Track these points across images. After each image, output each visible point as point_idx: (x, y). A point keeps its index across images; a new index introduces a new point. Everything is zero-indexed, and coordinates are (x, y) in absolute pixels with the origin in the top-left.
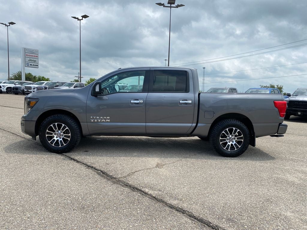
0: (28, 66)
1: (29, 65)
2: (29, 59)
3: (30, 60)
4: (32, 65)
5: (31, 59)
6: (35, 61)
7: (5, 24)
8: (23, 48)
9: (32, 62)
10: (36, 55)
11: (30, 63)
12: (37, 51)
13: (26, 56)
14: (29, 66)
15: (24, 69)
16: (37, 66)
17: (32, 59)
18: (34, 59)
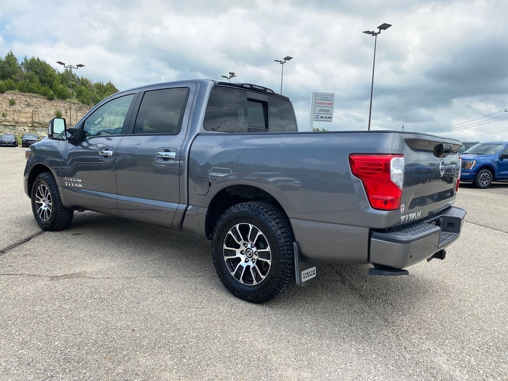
0: (318, 119)
1: (320, 117)
2: (319, 108)
3: (322, 110)
4: (323, 117)
5: (322, 108)
6: (328, 111)
7: (280, 61)
8: (313, 93)
9: (324, 112)
10: (330, 102)
11: (321, 115)
12: (333, 95)
13: (316, 105)
14: (320, 119)
15: (312, 124)
16: (331, 118)
17: (324, 109)
18: (327, 109)
